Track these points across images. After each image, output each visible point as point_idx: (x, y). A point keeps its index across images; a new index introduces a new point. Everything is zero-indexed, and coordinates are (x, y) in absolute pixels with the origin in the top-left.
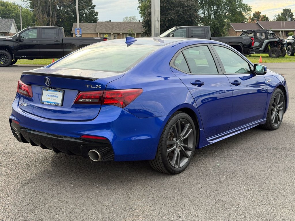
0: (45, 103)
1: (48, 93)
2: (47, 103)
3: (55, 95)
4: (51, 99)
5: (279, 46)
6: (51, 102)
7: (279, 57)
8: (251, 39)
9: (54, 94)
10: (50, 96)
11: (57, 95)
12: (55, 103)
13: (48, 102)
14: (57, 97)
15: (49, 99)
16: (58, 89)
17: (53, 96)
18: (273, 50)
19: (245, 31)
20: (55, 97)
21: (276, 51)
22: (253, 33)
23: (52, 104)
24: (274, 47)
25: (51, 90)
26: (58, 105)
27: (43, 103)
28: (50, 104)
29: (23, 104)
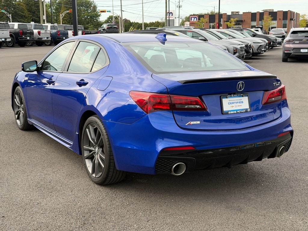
0: (229, 113)
1: (230, 101)
2: (232, 112)
3: (239, 101)
4: (234, 106)
6: (237, 110)
9: (237, 100)
10: (233, 103)
11: (241, 101)
12: (242, 110)
14: (242, 102)
15: (233, 107)
16: (241, 93)
17: (237, 103)
20: (240, 103)
23: (239, 112)
25: (234, 96)
26: (246, 111)
27: (227, 113)
28: (236, 112)
29: (192, 123)
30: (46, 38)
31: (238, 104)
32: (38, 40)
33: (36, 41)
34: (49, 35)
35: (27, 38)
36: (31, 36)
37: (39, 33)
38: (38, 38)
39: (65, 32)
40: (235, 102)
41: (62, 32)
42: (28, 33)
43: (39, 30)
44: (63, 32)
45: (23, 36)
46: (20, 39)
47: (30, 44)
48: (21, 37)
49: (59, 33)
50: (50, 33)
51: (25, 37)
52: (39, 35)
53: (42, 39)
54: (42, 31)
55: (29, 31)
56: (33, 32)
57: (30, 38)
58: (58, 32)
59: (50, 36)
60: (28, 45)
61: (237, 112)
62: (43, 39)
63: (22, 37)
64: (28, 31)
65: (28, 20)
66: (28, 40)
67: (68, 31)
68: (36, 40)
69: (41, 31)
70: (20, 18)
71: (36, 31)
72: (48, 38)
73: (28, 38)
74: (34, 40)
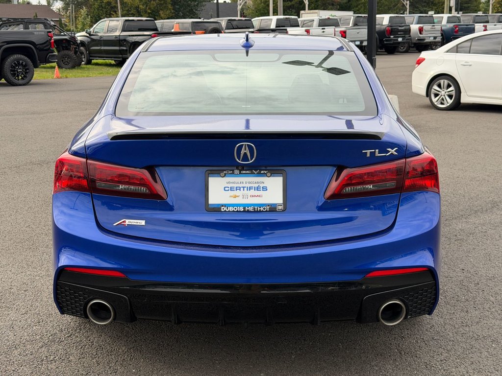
0: (223, 209)
1: (228, 183)
2: (231, 209)
3: (256, 185)
4: (241, 196)
5: (71, 49)
6: (244, 206)
7: (75, 66)
8: (48, 36)
9: (250, 183)
10: (238, 188)
11: (262, 185)
12: (261, 205)
13: (233, 205)
14: (265, 189)
15: (235, 197)
16: (264, 168)
17: (250, 188)
18: (64, 55)
19: (6, 19)
20: (258, 189)
21: (69, 57)
22: (21, 24)
23: (251, 209)
24: (63, 50)
25: (240, 173)
26: (273, 209)
27: (217, 209)
28: (243, 210)
29: (128, 222)
30: (433, 38)
31: (252, 192)
32: (417, 41)
33: (415, 44)
34: (439, 32)
35: (397, 40)
36: (405, 37)
37: (421, 30)
38: (418, 39)
39: (469, 26)
40: (244, 187)
41: (463, 28)
42: (401, 31)
43: (421, 25)
44: (465, 26)
45: (392, 37)
46: (386, 40)
47: (404, 49)
48: (387, 38)
49: (457, 29)
50: (442, 30)
51: (394, 37)
52: (421, 33)
53: (424, 40)
54: (427, 27)
55: (402, 28)
56: (410, 30)
57: (403, 40)
58: (456, 27)
59: (440, 35)
60: (401, 50)
61: (244, 208)
62: (426, 41)
63: (390, 37)
64: (400, 28)
65: (437, 8)
66: (399, 43)
67: (476, 24)
68: (415, 42)
69: (424, 27)
70: (424, 6)
71: (415, 28)
72: (435, 38)
73: (400, 39)
74: (412, 43)
